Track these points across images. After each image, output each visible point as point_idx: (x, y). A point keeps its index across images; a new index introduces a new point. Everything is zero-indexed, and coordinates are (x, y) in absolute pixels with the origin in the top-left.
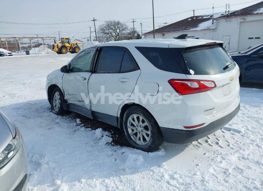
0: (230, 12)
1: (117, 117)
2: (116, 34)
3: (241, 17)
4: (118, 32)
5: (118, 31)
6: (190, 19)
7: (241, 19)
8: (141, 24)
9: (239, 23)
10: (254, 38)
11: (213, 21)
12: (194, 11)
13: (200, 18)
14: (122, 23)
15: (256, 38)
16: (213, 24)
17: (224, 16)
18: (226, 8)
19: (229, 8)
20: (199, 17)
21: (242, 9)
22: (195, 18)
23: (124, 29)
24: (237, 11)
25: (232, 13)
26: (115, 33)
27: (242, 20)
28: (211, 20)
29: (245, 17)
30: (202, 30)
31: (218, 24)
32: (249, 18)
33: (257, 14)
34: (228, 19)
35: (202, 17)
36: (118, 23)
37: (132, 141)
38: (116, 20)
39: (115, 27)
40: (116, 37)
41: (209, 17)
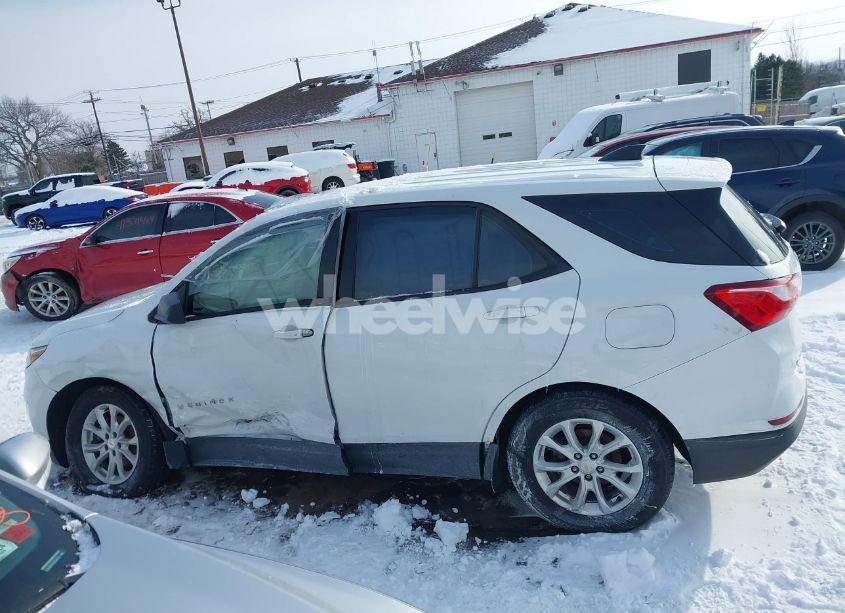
0: (424, 65)
1: (482, 444)
2: (24, 148)
3: (454, 79)
4: (33, 140)
5: (31, 135)
6: (305, 89)
7: (457, 83)
8: (143, 107)
9: (452, 94)
10: (497, 136)
11: (379, 92)
12: (297, 61)
13: (336, 83)
14: (44, 108)
15: (501, 135)
16: (380, 100)
17: (409, 78)
18: (412, 54)
19: (420, 53)
20: (331, 79)
21: (451, 56)
22: (320, 84)
23: (54, 129)
24: (439, 63)
25: (430, 66)
26: (21, 143)
27: (459, 88)
28: (373, 90)
29: (466, 78)
30: (353, 120)
31: (397, 101)
32: (477, 81)
33: (494, 69)
34: (421, 86)
35: (342, 79)
36: (27, 108)
37: (558, 514)
38: (18, 98)
39: (17, 123)
40: (27, 156)
41: (361, 79)
